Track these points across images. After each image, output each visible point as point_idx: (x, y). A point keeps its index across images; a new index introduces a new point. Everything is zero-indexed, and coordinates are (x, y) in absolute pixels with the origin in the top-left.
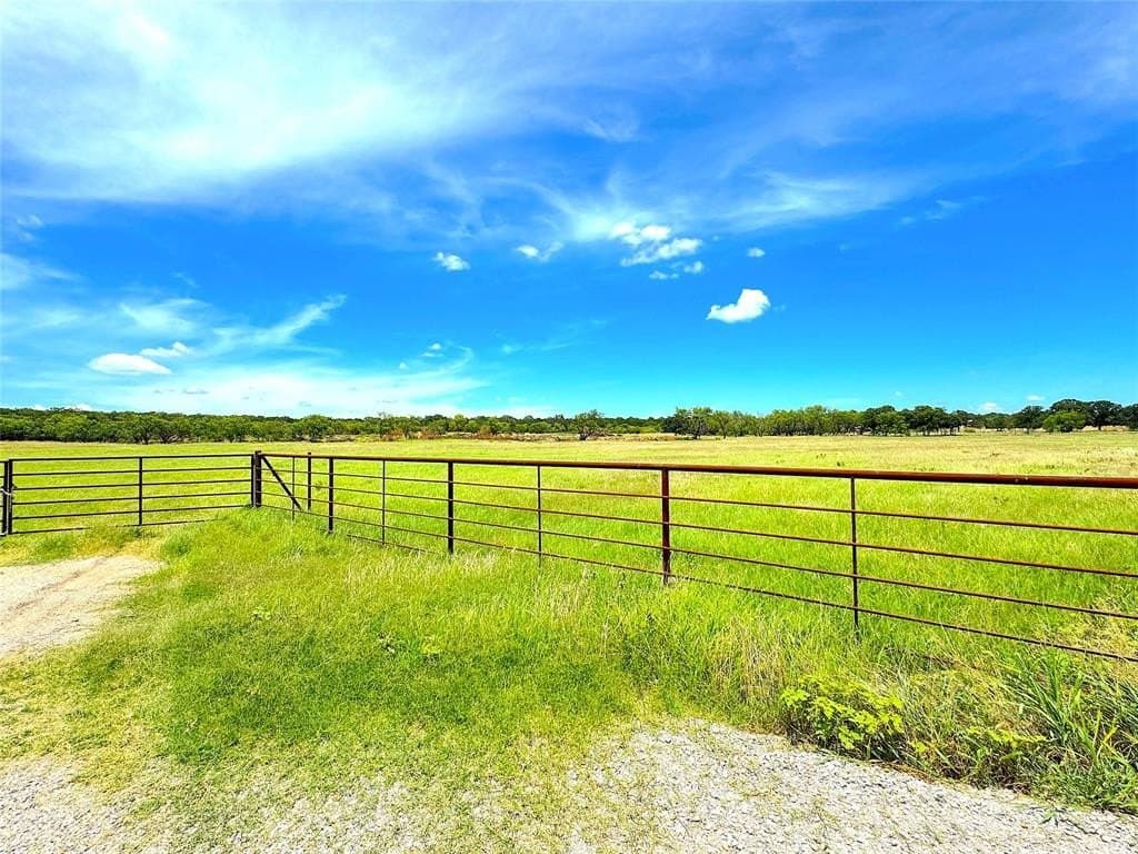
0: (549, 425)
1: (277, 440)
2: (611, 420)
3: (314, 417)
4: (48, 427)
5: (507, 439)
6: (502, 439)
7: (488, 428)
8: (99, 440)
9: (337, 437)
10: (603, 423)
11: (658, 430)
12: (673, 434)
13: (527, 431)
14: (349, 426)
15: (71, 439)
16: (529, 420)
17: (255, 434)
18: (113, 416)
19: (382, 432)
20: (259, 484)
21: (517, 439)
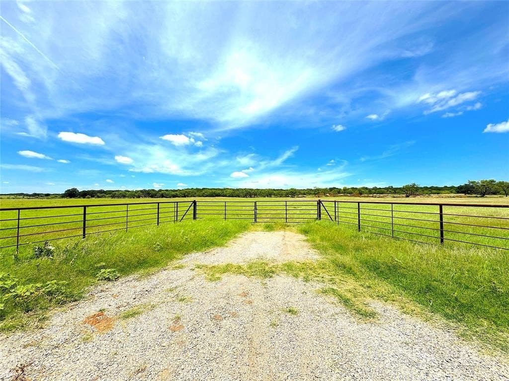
0: (386, 191)
1: (281, 197)
2: (421, 188)
3: (292, 189)
4: (225, 193)
5: (367, 197)
6: (365, 196)
7: (358, 192)
8: (236, 197)
9: (300, 196)
10: (417, 189)
11: (452, 192)
12: (463, 194)
13: (375, 193)
14: (302, 192)
15: (229, 196)
16: (375, 189)
17: (274, 195)
18: (238, 190)
19: (315, 194)
20: (320, 211)
21: (372, 197)
